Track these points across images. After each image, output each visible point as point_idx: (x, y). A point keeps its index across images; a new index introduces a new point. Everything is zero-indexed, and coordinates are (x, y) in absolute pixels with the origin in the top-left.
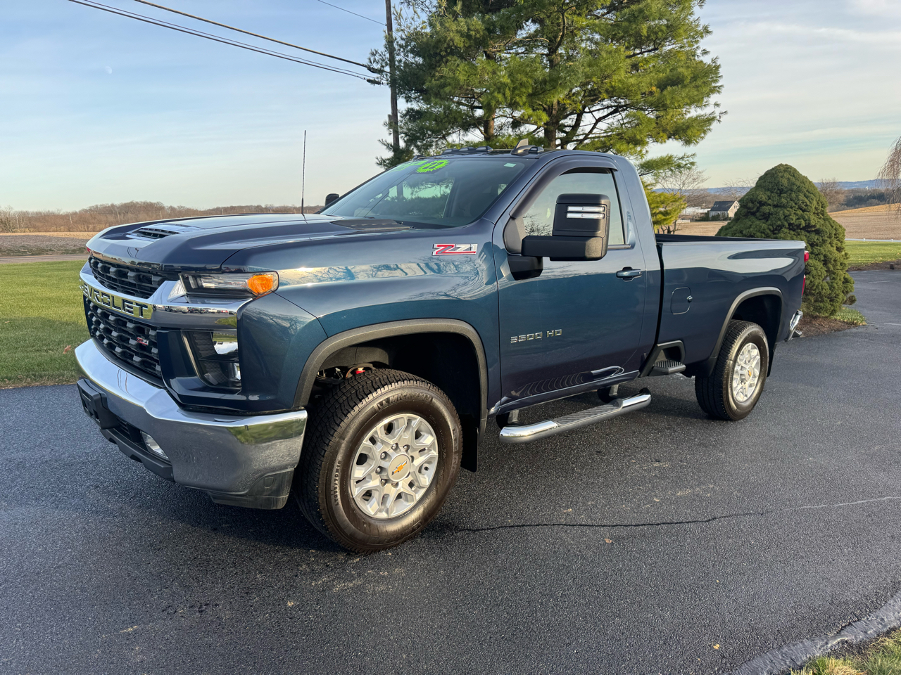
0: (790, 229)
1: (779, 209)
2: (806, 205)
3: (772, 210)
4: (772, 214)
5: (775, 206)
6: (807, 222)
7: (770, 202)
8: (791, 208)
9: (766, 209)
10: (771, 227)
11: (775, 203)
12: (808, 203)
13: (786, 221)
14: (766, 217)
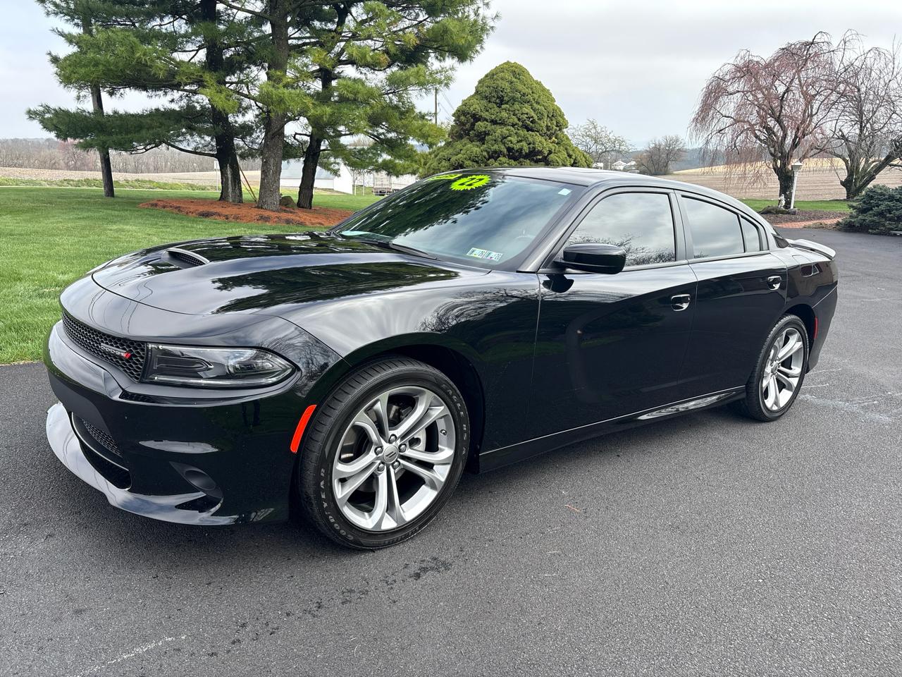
0: (510, 157)
1: (498, 127)
2: (533, 122)
3: (489, 128)
4: (488, 134)
5: (494, 122)
6: (531, 146)
7: (485, 115)
8: (513, 125)
9: (480, 126)
10: (485, 154)
11: (493, 117)
12: (536, 117)
13: (504, 144)
14: (481, 137)
